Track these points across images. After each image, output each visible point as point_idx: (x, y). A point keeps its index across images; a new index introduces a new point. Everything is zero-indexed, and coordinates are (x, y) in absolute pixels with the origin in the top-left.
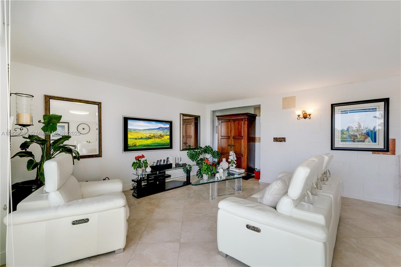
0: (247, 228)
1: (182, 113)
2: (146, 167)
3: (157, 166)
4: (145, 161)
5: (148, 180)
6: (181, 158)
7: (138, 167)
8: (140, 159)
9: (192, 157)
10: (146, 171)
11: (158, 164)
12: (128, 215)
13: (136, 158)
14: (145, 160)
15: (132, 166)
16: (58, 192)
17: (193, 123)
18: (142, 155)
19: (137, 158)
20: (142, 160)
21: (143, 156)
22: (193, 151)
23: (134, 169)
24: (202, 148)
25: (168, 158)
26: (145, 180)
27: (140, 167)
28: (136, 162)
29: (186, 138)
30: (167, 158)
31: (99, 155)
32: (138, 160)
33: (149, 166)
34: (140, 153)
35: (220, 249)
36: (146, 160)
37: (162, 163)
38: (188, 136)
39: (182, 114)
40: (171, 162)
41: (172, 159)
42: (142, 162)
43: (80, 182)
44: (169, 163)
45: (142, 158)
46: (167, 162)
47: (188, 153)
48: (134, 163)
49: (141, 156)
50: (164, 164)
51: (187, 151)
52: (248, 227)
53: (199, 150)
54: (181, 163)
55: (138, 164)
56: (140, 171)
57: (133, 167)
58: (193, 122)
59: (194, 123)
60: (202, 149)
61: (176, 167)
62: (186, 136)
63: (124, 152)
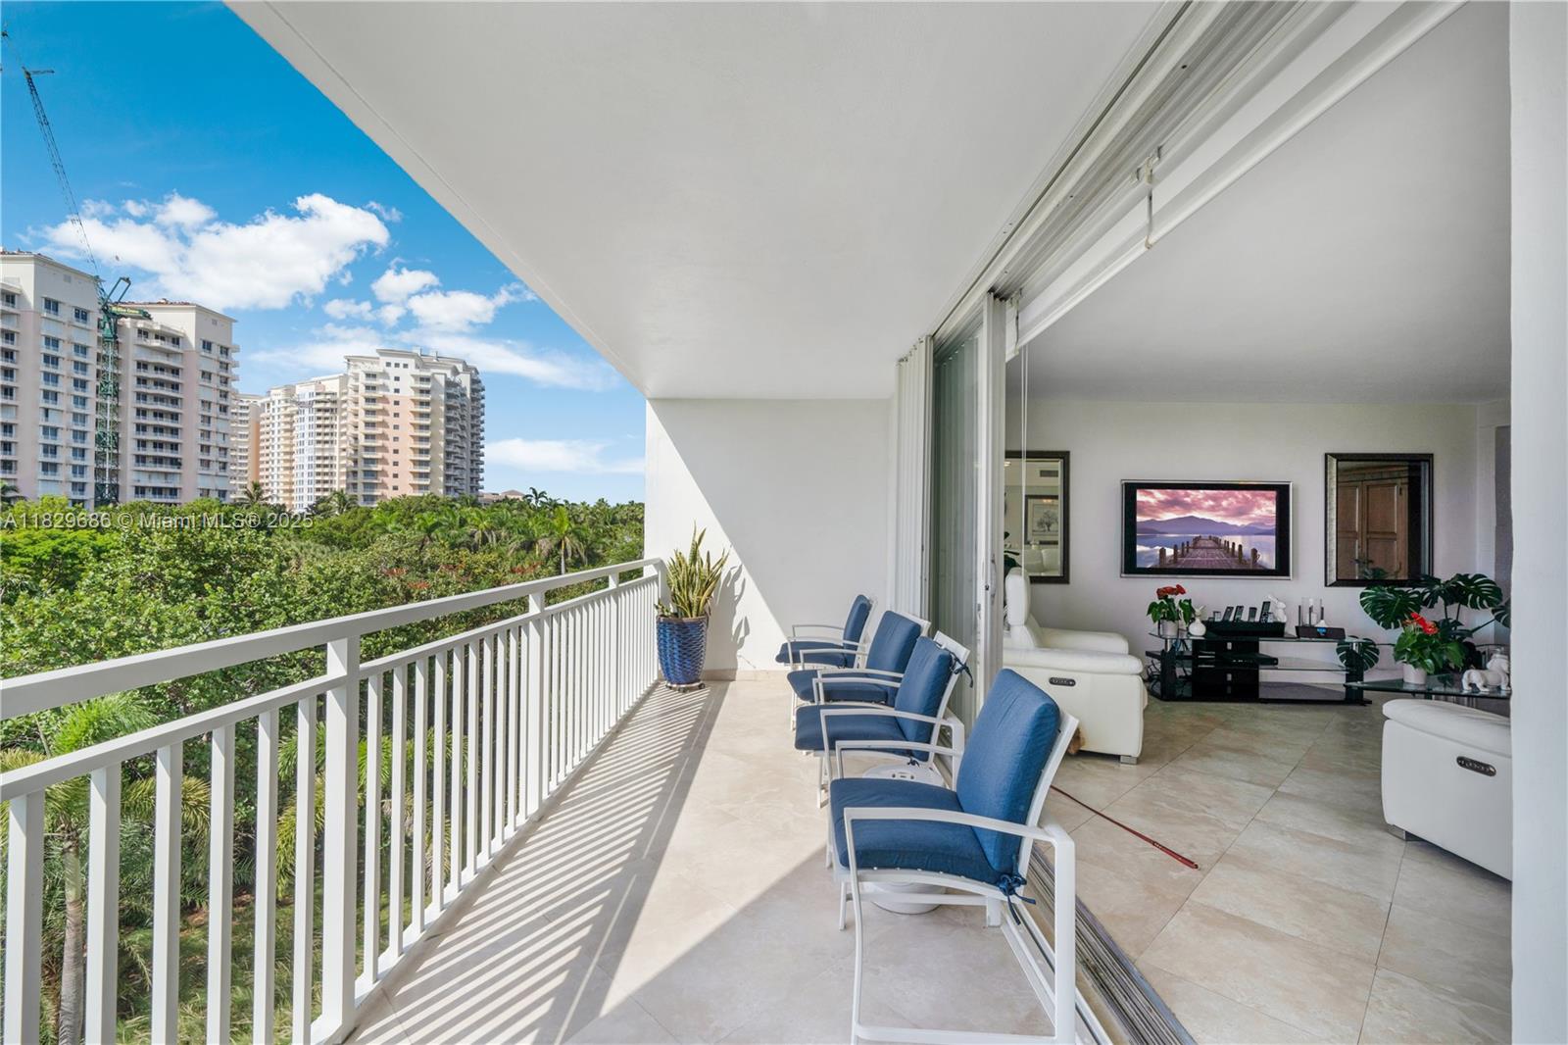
0: (1460, 764)
1: (1331, 452)
2: (1190, 620)
3: (1225, 622)
4: (1187, 604)
5: (1194, 659)
6: (1322, 609)
7: (1164, 618)
8: (1170, 597)
9: (1385, 612)
10: (1189, 633)
11: (1231, 619)
12: (1146, 703)
13: (1159, 592)
14: (1185, 601)
15: (1149, 613)
16: (1024, 628)
17: (1399, 481)
18: (1178, 586)
19: (1163, 593)
20: (1177, 599)
21: (1180, 590)
22: (1391, 591)
23: (1155, 621)
24: (1438, 581)
25: (1266, 604)
26: (1188, 658)
27: (1172, 617)
28: (1158, 602)
29: (1368, 540)
30: (1264, 603)
31: (1064, 579)
32: (1166, 598)
33: (1198, 620)
34: (1170, 582)
35: (1391, 818)
36: (1190, 601)
37: (1245, 617)
38: (1375, 533)
39: (1334, 455)
40: (1282, 619)
41: (1284, 609)
42: (1177, 604)
43: (1044, 629)
44: (1270, 620)
45: (1176, 594)
46: (1265, 614)
47: (1362, 595)
48: (1153, 606)
49: (1173, 589)
50: (1252, 620)
51: (1362, 590)
52: (1463, 762)
53: (1421, 590)
54: (1322, 624)
55: (1164, 609)
56: (1170, 629)
57: (1151, 615)
58: (1400, 478)
59: (1406, 480)
60: (1439, 584)
61: (1299, 637)
62: (1368, 532)
63: (1123, 575)
